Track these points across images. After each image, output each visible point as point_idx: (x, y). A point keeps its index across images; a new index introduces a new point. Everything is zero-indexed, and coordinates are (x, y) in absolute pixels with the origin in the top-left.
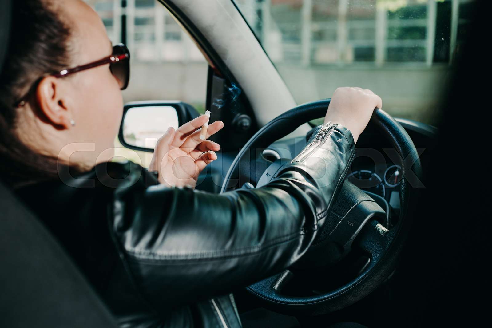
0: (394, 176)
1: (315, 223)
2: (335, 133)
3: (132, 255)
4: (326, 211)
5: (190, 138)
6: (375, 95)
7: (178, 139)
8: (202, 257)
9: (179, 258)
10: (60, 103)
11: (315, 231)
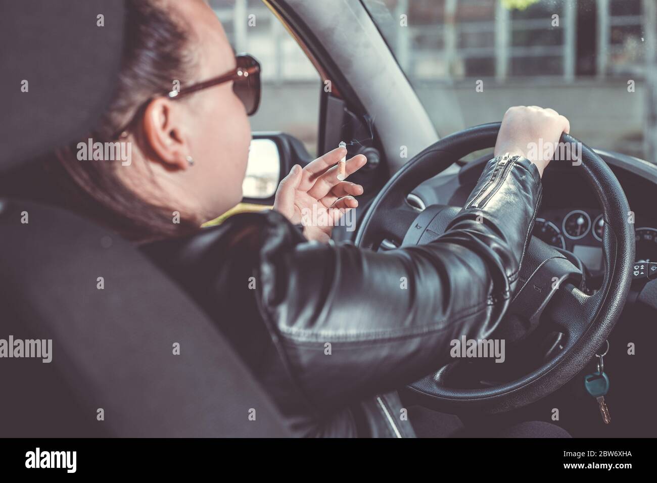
0: (577, 225)
1: (507, 289)
2: (516, 167)
3: (288, 337)
4: (517, 273)
5: (322, 179)
6: (561, 116)
7: (306, 181)
8: (377, 338)
9: (349, 340)
10: (173, 135)
11: (507, 299)
